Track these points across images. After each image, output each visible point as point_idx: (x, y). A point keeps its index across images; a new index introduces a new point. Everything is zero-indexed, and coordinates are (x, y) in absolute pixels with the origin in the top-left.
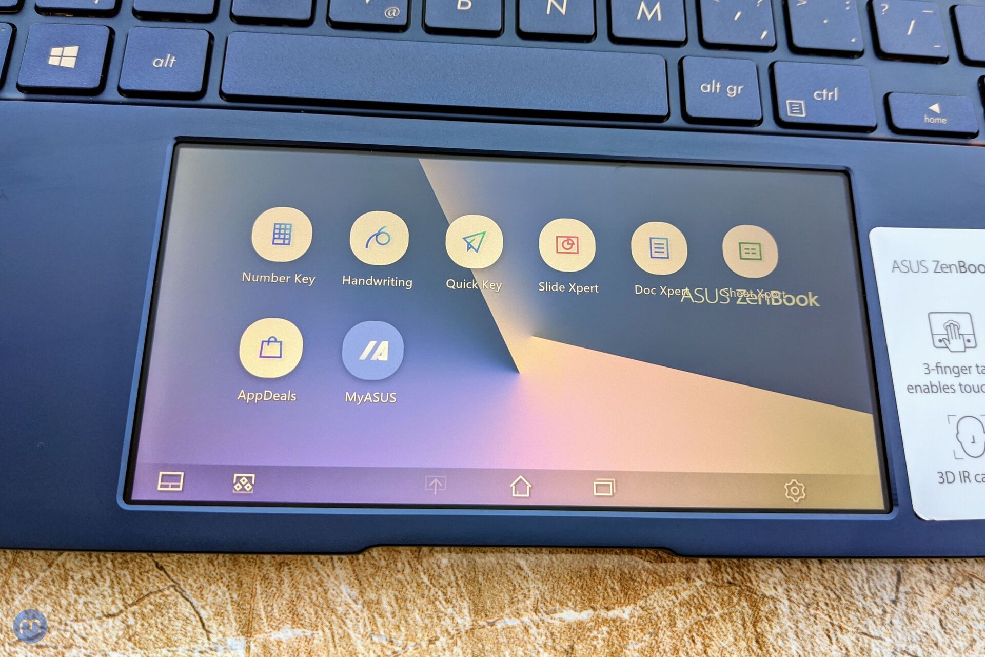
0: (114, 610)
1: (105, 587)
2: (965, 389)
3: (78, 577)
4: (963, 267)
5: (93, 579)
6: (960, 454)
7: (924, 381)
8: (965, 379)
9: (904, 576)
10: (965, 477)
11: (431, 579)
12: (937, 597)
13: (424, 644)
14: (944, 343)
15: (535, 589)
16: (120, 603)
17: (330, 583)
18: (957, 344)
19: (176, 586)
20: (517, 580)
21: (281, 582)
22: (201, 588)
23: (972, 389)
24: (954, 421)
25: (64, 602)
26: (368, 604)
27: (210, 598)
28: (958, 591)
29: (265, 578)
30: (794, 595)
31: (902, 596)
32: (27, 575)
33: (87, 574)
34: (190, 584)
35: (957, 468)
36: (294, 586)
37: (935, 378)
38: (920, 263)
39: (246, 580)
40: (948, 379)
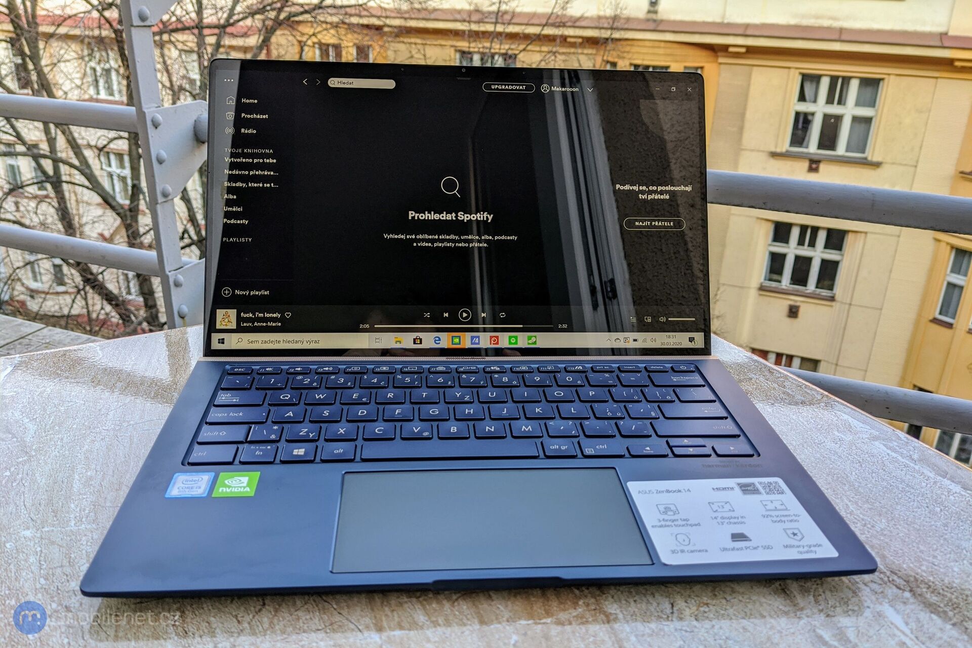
0: (320, 628)
1: (316, 621)
2: (676, 526)
3: (304, 618)
4: (668, 491)
5: (311, 619)
6: (678, 544)
7: (659, 524)
8: (676, 523)
9: (675, 605)
10: (682, 551)
11: (460, 612)
12: (691, 611)
13: (459, 634)
14: (665, 513)
15: (507, 614)
16: (323, 626)
17: (415, 616)
18: (669, 513)
19: (347, 619)
20: (498, 612)
21: (393, 616)
22: (358, 620)
23: (680, 526)
24: (674, 535)
25: (298, 627)
26: (433, 622)
27: (363, 623)
28: (702, 609)
29: (386, 615)
30: (625, 612)
31: (675, 611)
32: (281, 619)
33: (308, 617)
34: (353, 618)
35: (679, 549)
36: (399, 617)
37: (663, 523)
38: (650, 491)
39: (378, 616)
40: (668, 523)
